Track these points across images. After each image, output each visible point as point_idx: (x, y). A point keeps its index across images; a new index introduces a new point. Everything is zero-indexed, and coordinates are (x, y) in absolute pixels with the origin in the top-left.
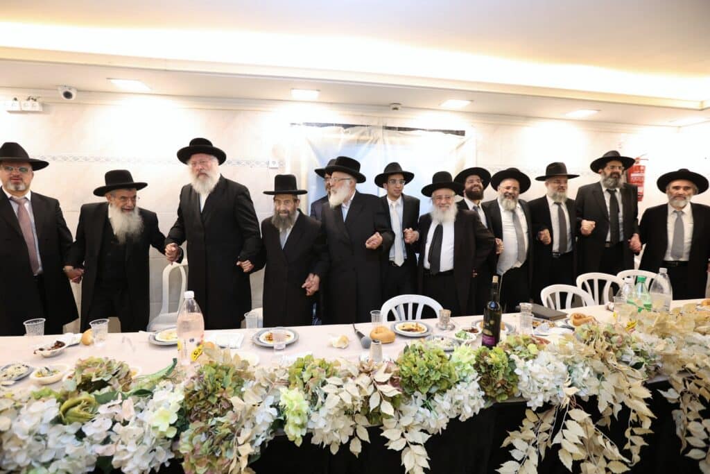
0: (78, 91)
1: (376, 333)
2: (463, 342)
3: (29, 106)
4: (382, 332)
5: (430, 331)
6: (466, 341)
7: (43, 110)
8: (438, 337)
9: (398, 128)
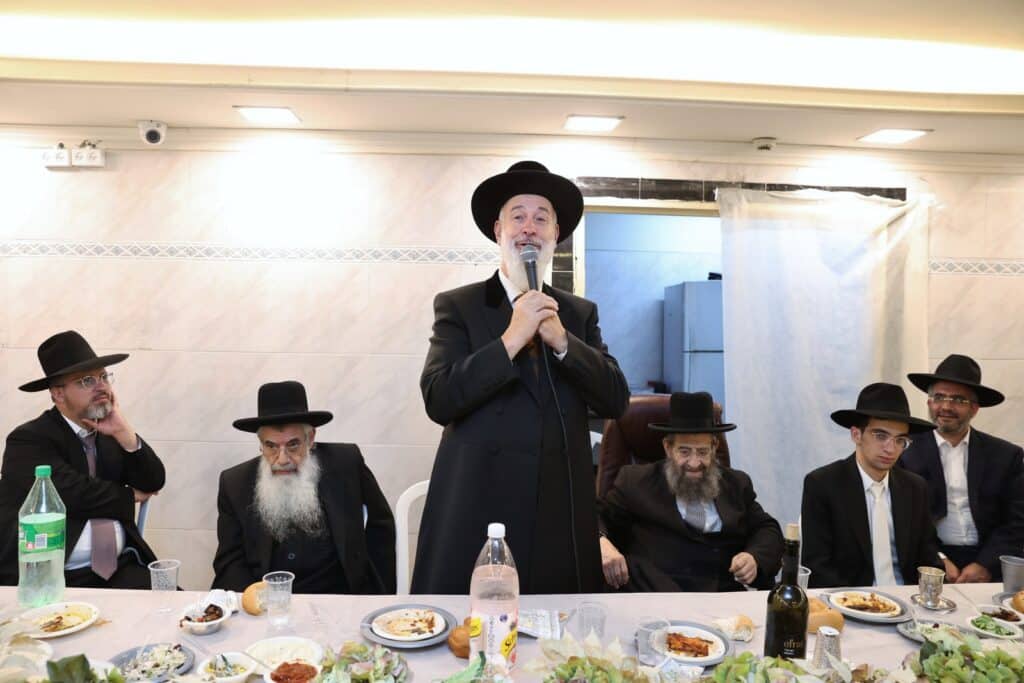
0: (170, 128)
3: (85, 157)
5: (907, 612)
7: (106, 164)
9: (768, 185)
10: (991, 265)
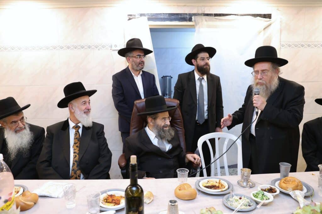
1: (180, 190)
2: (260, 202)
4: (185, 189)
5: (230, 189)
6: (263, 202)
8: (237, 195)
9: (214, 14)
10: (306, 44)
